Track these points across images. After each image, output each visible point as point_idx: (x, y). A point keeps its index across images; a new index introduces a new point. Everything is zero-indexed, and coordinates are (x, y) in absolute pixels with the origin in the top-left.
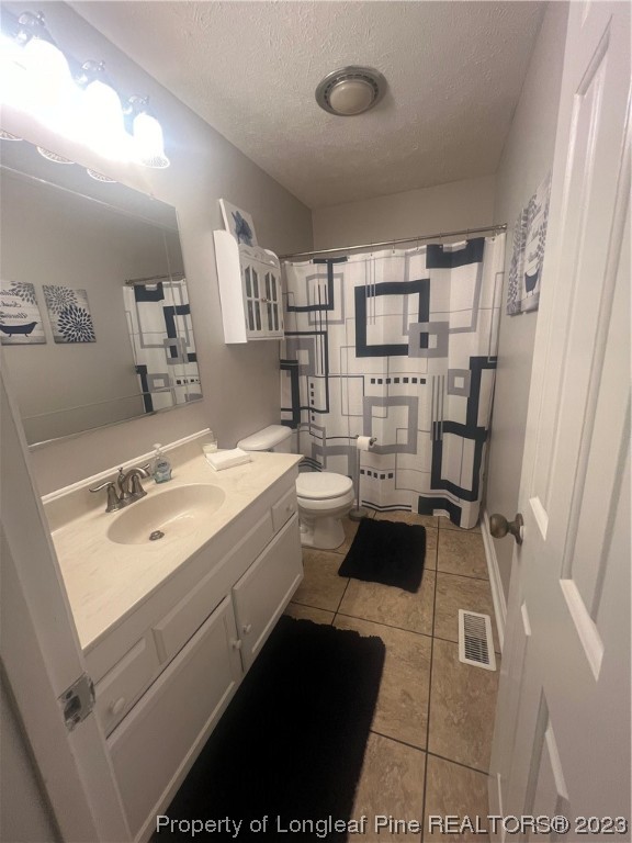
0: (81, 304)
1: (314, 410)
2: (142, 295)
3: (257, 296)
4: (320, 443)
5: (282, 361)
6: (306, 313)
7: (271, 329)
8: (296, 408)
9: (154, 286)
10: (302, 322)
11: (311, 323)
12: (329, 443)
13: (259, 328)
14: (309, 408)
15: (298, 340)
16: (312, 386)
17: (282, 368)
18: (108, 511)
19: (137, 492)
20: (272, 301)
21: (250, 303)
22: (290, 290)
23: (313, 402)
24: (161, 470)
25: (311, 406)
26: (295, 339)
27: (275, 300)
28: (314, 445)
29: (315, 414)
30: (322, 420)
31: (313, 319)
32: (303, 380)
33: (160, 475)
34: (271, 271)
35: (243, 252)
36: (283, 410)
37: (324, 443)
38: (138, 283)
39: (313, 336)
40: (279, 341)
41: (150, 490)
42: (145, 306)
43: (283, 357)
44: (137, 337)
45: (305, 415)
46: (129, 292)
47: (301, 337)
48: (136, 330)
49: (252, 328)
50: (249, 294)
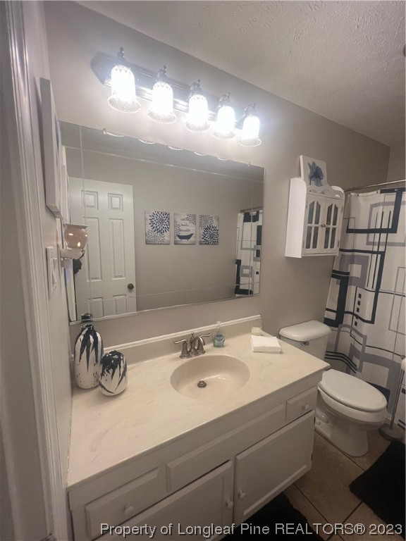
0: (215, 224)
1: (358, 317)
2: (247, 218)
3: (317, 222)
4: (360, 348)
5: (334, 271)
6: (366, 235)
7: (326, 247)
8: (341, 311)
9: (255, 213)
10: (360, 242)
11: (368, 243)
12: (368, 350)
13: (315, 246)
14: (353, 314)
15: (353, 256)
16: (360, 296)
17: (333, 276)
18: (181, 357)
19: (200, 349)
20: (331, 226)
21: (310, 228)
22: (352, 215)
23: (358, 310)
24: (218, 338)
25: (356, 312)
26: (349, 254)
27: (334, 224)
28: (352, 346)
29: (359, 321)
30: (365, 328)
31: (371, 240)
32: (352, 290)
33: (216, 342)
34: (335, 203)
35: (309, 191)
36: (328, 310)
37: (363, 349)
38: (246, 211)
39: (370, 255)
40: (334, 257)
41: (208, 350)
42: (248, 224)
43: (336, 268)
44: (240, 243)
45: (348, 319)
46: (241, 216)
47: (356, 253)
48: (240, 239)
49: (308, 247)
50: (310, 221)
